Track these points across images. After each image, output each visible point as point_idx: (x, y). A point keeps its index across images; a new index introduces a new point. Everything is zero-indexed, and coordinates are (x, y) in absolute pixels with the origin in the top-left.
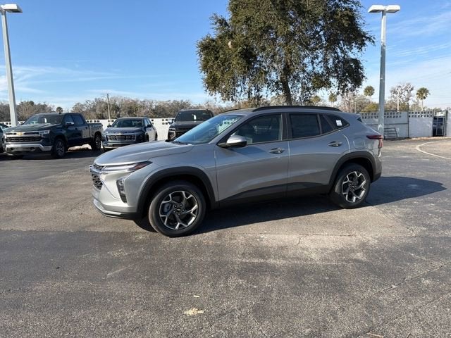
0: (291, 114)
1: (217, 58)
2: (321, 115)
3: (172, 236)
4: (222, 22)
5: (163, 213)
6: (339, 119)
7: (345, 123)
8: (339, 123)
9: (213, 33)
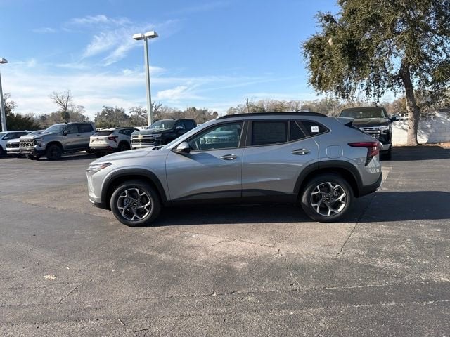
0: (254, 122)
1: (321, 56)
2: (292, 122)
3: (131, 226)
4: (329, 19)
5: (122, 205)
6: (315, 124)
7: (323, 130)
8: (315, 129)
9: (320, 31)
